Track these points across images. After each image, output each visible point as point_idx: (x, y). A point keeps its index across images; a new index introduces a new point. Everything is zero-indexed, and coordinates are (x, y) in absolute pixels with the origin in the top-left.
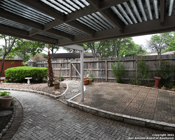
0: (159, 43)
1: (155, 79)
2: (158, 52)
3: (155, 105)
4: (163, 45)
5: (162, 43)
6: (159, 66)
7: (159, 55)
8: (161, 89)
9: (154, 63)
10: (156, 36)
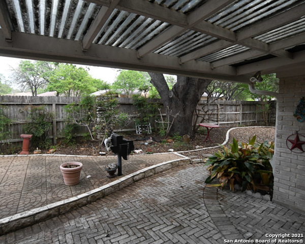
0: (33, 76)
1: (23, 138)
2: (32, 91)
3: (22, 185)
4: (40, 81)
5: (38, 76)
6: (29, 116)
7: (33, 95)
8: (33, 154)
9: (20, 110)
10: (28, 63)
